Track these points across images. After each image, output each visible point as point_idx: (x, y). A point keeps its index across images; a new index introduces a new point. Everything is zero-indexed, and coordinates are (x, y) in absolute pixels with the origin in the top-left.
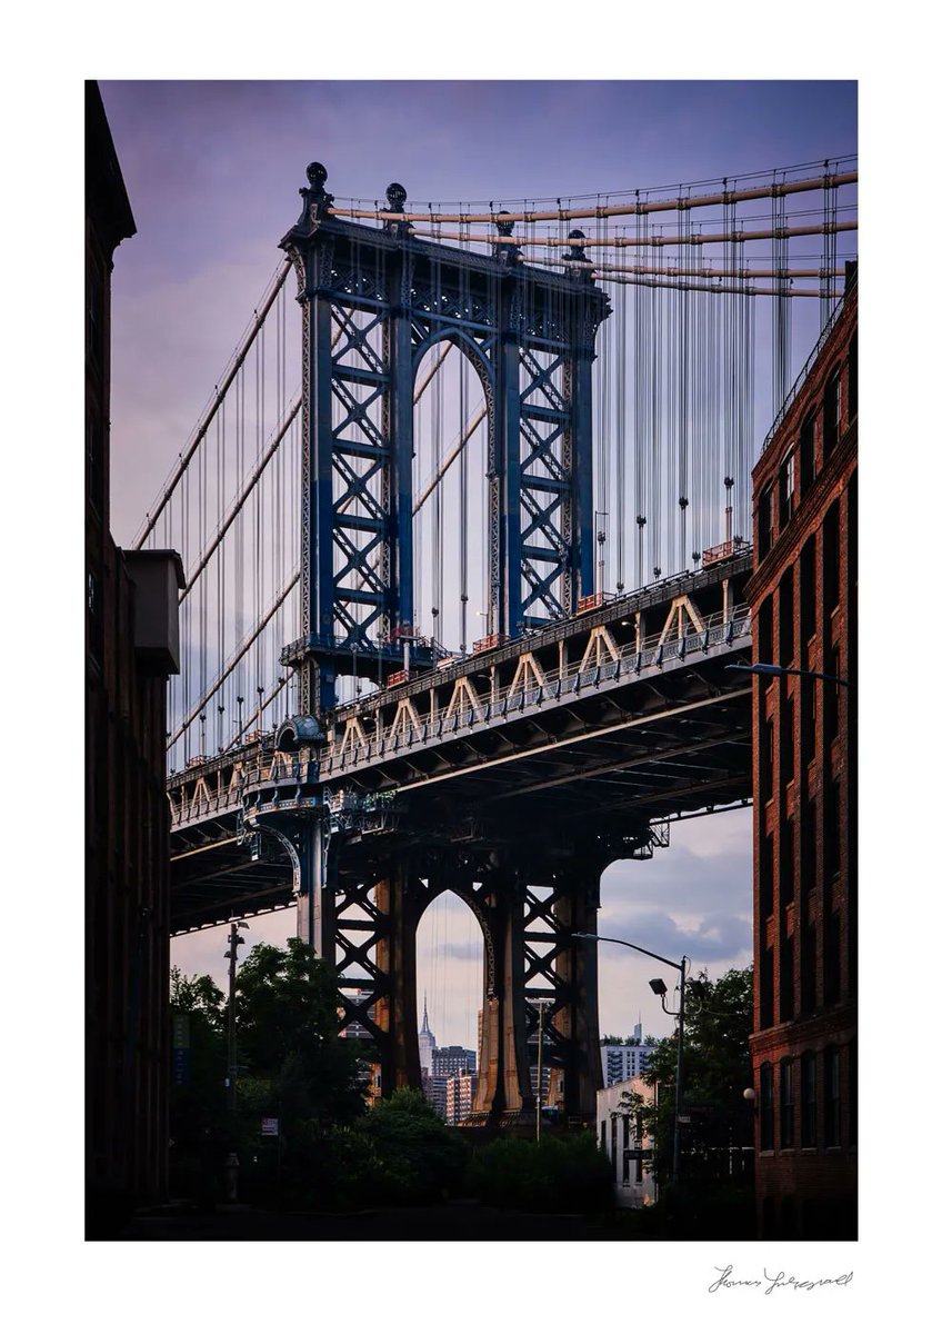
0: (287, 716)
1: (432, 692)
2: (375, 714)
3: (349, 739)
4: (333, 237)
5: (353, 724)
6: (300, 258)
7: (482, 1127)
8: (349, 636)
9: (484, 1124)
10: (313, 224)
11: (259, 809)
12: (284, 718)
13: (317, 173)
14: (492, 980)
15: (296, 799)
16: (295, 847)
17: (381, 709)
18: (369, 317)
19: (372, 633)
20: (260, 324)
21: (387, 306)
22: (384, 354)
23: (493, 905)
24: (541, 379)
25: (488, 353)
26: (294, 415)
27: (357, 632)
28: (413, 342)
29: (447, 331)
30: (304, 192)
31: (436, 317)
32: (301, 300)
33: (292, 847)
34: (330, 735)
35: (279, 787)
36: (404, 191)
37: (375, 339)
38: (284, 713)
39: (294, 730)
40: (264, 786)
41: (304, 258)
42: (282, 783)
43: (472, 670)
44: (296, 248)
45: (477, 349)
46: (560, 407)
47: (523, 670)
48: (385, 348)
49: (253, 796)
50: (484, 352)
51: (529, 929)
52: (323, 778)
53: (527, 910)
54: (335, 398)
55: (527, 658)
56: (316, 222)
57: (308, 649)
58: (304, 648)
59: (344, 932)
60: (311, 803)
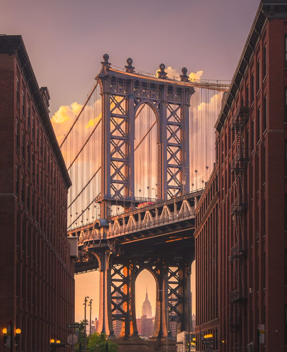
0: (97, 218)
1: (139, 214)
2: (123, 219)
3: (115, 225)
4: (111, 77)
5: (116, 221)
6: (101, 82)
7: (155, 341)
8: (115, 194)
9: (156, 340)
10: (105, 73)
11: (89, 246)
12: (96, 219)
13: (106, 57)
14: (159, 296)
15: (99, 244)
16: (99, 258)
17: (124, 218)
18: (121, 98)
19: (122, 193)
20: (89, 99)
21: (127, 95)
22: (126, 109)
23: (159, 273)
24: (173, 113)
25: (157, 107)
26: (99, 123)
27: (118, 192)
28: (135, 105)
29: (145, 101)
30: (102, 63)
31: (141, 97)
32: (102, 95)
33: (98, 258)
34: (110, 224)
35: (94, 240)
36: (132, 60)
37: (123, 105)
38: (96, 218)
39: (99, 223)
40: (90, 240)
41: (102, 82)
42: (95, 239)
43: (150, 209)
44: (100, 80)
45: (154, 106)
46: (180, 121)
47: (164, 210)
48: (126, 107)
49: (87, 242)
50: (156, 106)
51: (169, 280)
52: (108, 238)
53: (169, 274)
54: (111, 123)
55: (165, 207)
56: (106, 72)
57: (103, 199)
58: (102, 198)
59: (114, 282)
60: (104, 245)
